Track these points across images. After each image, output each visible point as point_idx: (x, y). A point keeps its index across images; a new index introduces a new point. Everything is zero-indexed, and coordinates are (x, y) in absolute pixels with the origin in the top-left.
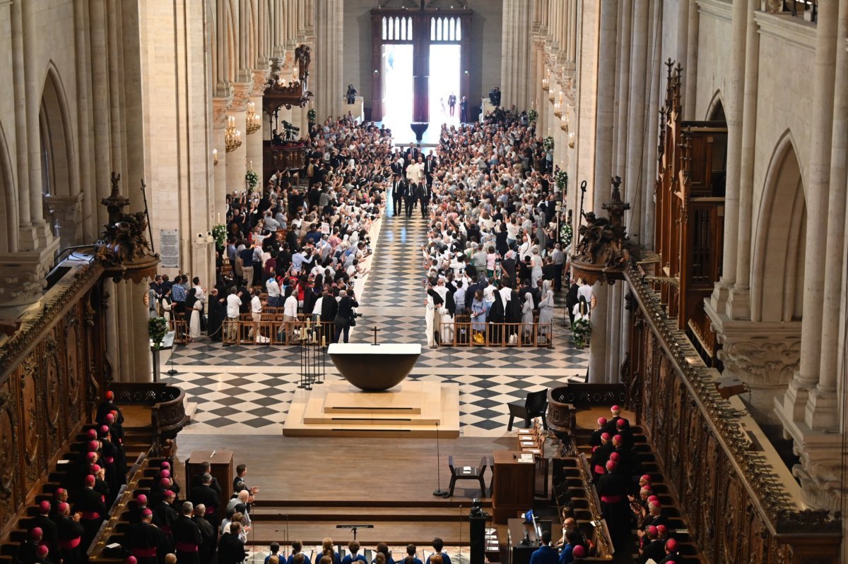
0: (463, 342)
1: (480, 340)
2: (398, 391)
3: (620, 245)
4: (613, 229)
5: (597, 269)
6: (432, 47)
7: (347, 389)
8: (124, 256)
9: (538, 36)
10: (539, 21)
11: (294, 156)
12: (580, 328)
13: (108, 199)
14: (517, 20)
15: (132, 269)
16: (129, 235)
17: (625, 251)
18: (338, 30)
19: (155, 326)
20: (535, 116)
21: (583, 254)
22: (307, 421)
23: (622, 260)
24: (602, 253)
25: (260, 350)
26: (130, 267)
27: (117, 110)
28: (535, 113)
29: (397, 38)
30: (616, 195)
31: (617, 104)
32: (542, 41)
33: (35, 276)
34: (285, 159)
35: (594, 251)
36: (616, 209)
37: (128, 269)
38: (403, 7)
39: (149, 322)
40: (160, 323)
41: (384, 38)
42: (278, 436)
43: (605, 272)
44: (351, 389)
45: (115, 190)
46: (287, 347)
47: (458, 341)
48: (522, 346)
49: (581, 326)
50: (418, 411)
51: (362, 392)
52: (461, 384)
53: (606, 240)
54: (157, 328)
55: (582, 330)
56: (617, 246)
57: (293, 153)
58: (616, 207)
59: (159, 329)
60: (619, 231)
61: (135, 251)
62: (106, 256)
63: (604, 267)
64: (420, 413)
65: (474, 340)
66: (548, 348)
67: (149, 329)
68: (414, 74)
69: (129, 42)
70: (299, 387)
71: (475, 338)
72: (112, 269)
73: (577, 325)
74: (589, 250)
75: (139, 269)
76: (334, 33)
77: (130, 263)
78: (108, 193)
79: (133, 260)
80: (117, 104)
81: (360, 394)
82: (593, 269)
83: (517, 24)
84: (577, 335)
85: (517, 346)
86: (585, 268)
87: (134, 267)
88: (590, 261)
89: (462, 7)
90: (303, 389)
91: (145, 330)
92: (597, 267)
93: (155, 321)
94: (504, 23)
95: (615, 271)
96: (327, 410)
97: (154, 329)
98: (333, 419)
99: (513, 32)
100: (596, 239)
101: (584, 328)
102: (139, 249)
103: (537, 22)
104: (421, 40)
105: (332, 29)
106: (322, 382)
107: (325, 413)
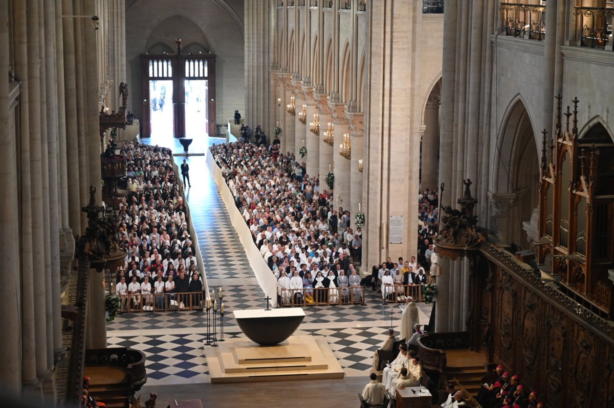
1: (311, 301)
2: (287, 344)
3: (474, 230)
4: (468, 219)
5: (459, 248)
6: (186, 82)
8: (104, 251)
9: (281, 74)
10: (276, 62)
11: (119, 166)
12: (430, 292)
13: (87, 207)
14: (256, 61)
15: (110, 261)
16: (106, 235)
17: (478, 233)
18: (122, 70)
19: (111, 304)
20: (280, 131)
21: (446, 237)
22: (227, 371)
23: (479, 241)
24: (461, 236)
25: (146, 316)
26: (109, 259)
27: (83, 138)
28: (280, 129)
29: (160, 75)
30: (468, 192)
31: (457, 125)
32: (284, 77)
33: (68, 271)
34: (112, 168)
35: (455, 235)
36: (470, 203)
37: (108, 261)
38: (164, 53)
39: (106, 301)
40: (115, 301)
41: (151, 75)
42: (208, 384)
43: (466, 251)
45: (92, 200)
46: (167, 313)
47: (295, 303)
48: (343, 304)
49: (431, 290)
50: (309, 359)
52: (324, 336)
53: (463, 226)
54: (113, 305)
55: (431, 293)
56: (472, 230)
57: (119, 164)
58: (469, 202)
59: (114, 306)
60: (473, 221)
61: (111, 247)
62: (93, 252)
63: (464, 246)
64: (311, 361)
66: (362, 305)
67: (106, 306)
68: (174, 102)
69: (91, 85)
70: (205, 344)
71: (307, 300)
72: (96, 261)
73: (427, 289)
74: (451, 234)
75: (115, 260)
76: (120, 72)
77: (107, 256)
78: (86, 202)
79: (110, 254)
80: (83, 133)
81: (259, 348)
82: (456, 248)
83: (256, 65)
84: (428, 297)
85: (339, 305)
86: (449, 247)
87: (112, 259)
88: (452, 242)
89: (208, 52)
90: (209, 346)
91: (102, 306)
92: (459, 247)
93: (111, 300)
94: (246, 64)
95: (474, 249)
96: (241, 362)
97: (110, 306)
98: (247, 368)
99: (253, 70)
100: (456, 225)
101: (433, 292)
102: (113, 245)
103: (274, 63)
104: (178, 77)
105: (118, 70)
106: (223, 340)
107: (239, 364)
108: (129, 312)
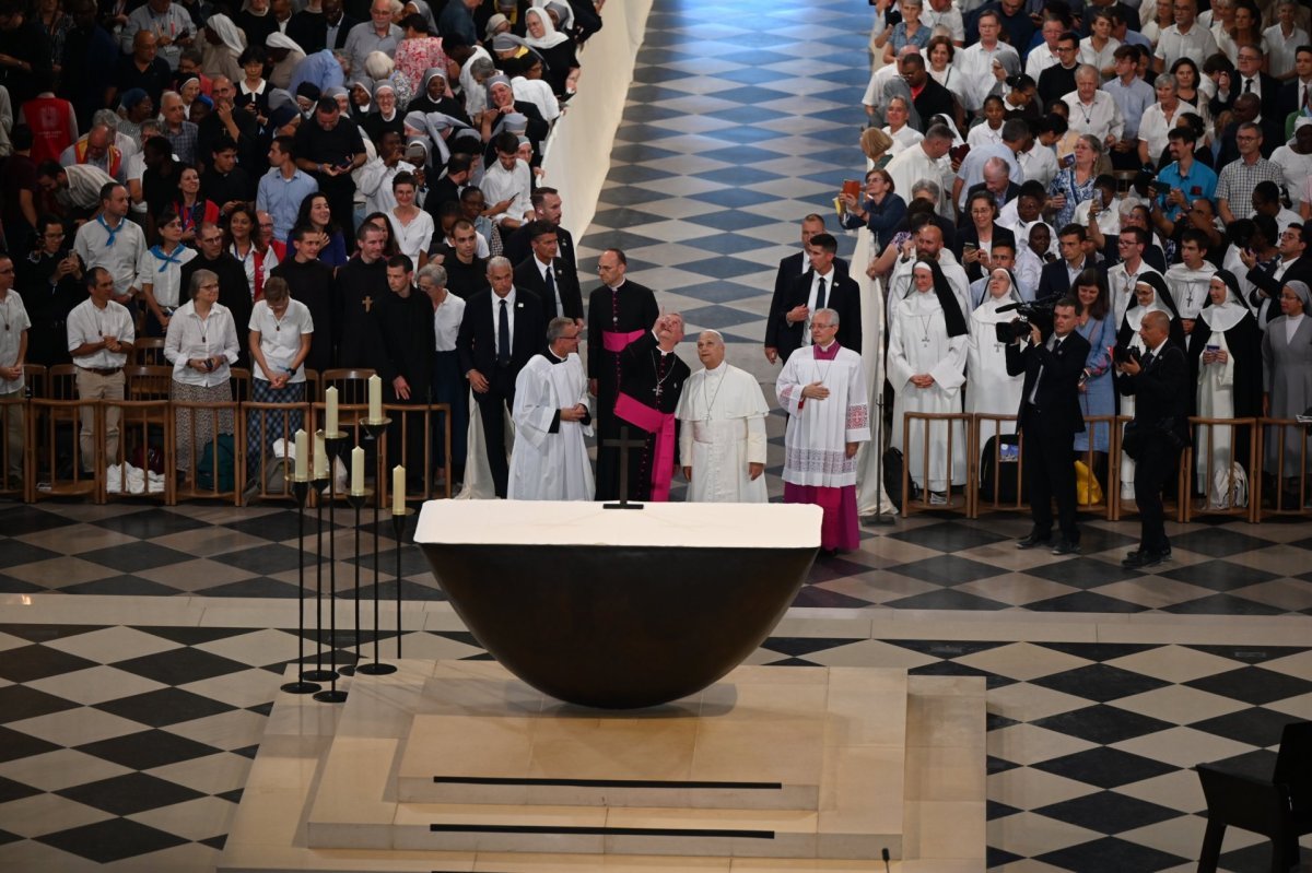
0: (1008, 497)
2: (723, 709)
7: (499, 697)
25: (122, 524)
44: (516, 698)
46: (237, 515)
48: (1266, 521)
50: (807, 798)
51: (561, 713)
52: (995, 681)
70: (289, 688)
90: (308, 698)
96: (409, 790)
98: (435, 828)
106: (390, 669)
107: (400, 802)
108: (27, 500)
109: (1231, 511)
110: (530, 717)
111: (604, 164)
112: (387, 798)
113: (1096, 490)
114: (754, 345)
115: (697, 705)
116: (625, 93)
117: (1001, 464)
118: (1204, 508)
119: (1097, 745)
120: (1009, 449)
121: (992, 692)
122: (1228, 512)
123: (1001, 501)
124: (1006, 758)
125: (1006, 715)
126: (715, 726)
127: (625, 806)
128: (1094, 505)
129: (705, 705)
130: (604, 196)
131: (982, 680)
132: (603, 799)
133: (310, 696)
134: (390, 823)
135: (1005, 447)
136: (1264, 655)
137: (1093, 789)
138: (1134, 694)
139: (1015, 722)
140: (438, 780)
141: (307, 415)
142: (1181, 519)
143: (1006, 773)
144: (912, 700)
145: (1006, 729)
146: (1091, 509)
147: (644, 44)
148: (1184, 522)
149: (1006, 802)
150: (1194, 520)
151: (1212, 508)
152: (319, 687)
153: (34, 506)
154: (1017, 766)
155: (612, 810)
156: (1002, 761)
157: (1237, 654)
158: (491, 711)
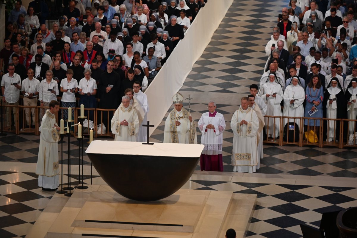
0: (291, 140)
2: (173, 202)
51: (128, 202)
64: (192, 232)
65: (304, 138)
71: (306, 136)
98: (83, 235)
107: (75, 227)
108: (17, 134)
109: (354, 146)
110: (118, 203)
111: (209, 40)
112: (72, 226)
113: (316, 139)
114: (235, 94)
115: (167, 201)
116: (221, 19)
117: (289, 131)
118: (347, 145)
119: (285, 215)
120: (292, 126)
121: (260, 199)
122: (353, 146)
123: (289, 141)
124: (257, 218)
125: (261, 205)
126: (171, 208)
127: (139, 230)
128: (315, 143)
129: (169, 201)
130: (206, 50)
131: (256, 195)
132: (133, 228)
133: (63, 194)
134: (70, 233)
135: (290, 126)
136: (341, 190)
137: (279, 228)
138: (300, 200)
139: (263, 208)
140: (86, 221)
141: (94, 112)
142: (340, 148)
143: (256, 223)
144: (233, 200)
145: (260, 210)
146: (314, 144)
147: (231, 6)
148: (341, 148)
149: (253, 232)
150: (344, 148)
151: (349, 145)
152: (67, 192)
153: (19, 135)
154: (260, 221)
155: (135, 231)
156: (256, 219)
157: (334, 189)
158: (108, 201)
